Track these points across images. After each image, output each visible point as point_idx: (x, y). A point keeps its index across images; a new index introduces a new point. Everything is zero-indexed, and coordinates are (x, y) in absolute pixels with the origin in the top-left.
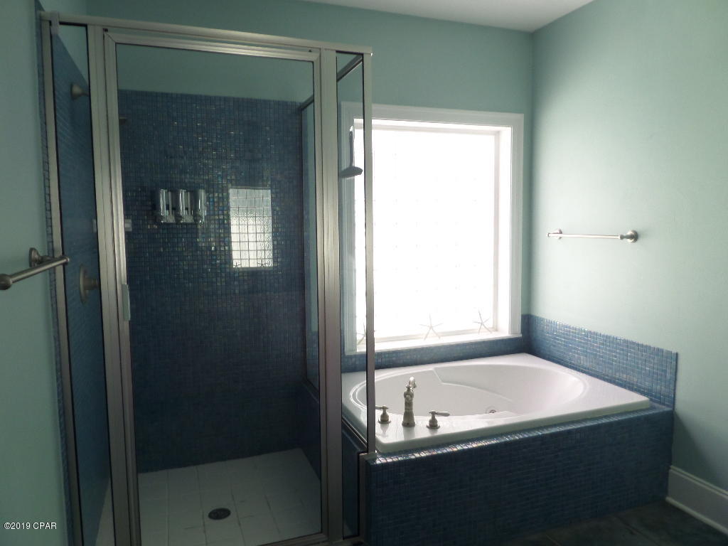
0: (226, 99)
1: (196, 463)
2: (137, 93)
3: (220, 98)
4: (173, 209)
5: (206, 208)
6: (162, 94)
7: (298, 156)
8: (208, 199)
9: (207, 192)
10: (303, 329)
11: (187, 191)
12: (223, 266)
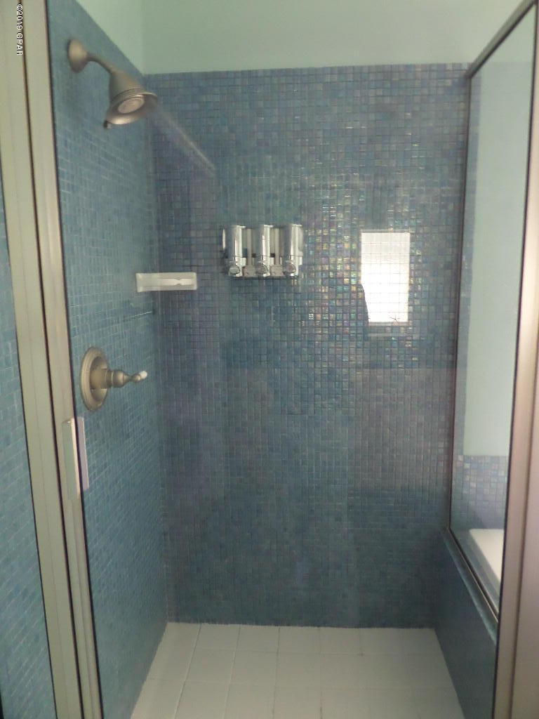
0: (342, 71)
1: (278, 623)
2: (206, 76)
3: (332, 71)
4: (254, 256)
5: (301, 253)
6: (242, 72)
7: (459, 161)
8: (306, 238)
9: (305, 226)
10: (450, 451)
11: (274, 228)
12: (325, 344)
